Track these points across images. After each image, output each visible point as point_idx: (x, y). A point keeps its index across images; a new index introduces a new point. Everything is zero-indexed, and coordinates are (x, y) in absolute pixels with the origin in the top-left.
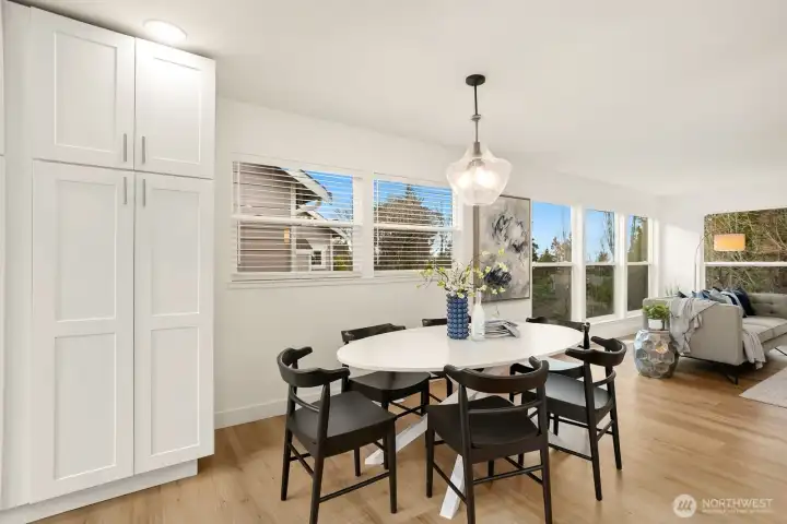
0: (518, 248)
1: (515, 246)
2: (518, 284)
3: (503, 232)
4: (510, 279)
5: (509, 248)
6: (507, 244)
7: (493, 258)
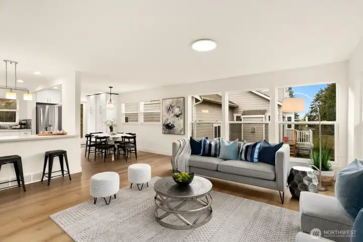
0: (178, 116)
1: (176, 115)
2: (178, 129)
3: (171, 111)
4: (174, 127)
5: (174, 116)
6: (173, 115)
7: (167, 119)
